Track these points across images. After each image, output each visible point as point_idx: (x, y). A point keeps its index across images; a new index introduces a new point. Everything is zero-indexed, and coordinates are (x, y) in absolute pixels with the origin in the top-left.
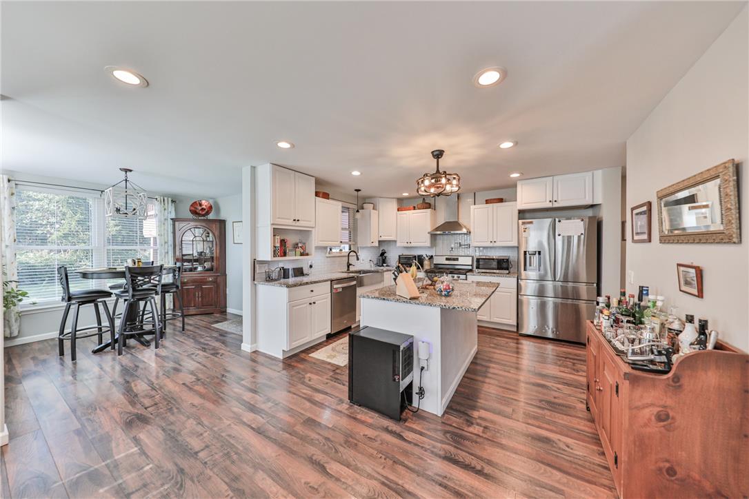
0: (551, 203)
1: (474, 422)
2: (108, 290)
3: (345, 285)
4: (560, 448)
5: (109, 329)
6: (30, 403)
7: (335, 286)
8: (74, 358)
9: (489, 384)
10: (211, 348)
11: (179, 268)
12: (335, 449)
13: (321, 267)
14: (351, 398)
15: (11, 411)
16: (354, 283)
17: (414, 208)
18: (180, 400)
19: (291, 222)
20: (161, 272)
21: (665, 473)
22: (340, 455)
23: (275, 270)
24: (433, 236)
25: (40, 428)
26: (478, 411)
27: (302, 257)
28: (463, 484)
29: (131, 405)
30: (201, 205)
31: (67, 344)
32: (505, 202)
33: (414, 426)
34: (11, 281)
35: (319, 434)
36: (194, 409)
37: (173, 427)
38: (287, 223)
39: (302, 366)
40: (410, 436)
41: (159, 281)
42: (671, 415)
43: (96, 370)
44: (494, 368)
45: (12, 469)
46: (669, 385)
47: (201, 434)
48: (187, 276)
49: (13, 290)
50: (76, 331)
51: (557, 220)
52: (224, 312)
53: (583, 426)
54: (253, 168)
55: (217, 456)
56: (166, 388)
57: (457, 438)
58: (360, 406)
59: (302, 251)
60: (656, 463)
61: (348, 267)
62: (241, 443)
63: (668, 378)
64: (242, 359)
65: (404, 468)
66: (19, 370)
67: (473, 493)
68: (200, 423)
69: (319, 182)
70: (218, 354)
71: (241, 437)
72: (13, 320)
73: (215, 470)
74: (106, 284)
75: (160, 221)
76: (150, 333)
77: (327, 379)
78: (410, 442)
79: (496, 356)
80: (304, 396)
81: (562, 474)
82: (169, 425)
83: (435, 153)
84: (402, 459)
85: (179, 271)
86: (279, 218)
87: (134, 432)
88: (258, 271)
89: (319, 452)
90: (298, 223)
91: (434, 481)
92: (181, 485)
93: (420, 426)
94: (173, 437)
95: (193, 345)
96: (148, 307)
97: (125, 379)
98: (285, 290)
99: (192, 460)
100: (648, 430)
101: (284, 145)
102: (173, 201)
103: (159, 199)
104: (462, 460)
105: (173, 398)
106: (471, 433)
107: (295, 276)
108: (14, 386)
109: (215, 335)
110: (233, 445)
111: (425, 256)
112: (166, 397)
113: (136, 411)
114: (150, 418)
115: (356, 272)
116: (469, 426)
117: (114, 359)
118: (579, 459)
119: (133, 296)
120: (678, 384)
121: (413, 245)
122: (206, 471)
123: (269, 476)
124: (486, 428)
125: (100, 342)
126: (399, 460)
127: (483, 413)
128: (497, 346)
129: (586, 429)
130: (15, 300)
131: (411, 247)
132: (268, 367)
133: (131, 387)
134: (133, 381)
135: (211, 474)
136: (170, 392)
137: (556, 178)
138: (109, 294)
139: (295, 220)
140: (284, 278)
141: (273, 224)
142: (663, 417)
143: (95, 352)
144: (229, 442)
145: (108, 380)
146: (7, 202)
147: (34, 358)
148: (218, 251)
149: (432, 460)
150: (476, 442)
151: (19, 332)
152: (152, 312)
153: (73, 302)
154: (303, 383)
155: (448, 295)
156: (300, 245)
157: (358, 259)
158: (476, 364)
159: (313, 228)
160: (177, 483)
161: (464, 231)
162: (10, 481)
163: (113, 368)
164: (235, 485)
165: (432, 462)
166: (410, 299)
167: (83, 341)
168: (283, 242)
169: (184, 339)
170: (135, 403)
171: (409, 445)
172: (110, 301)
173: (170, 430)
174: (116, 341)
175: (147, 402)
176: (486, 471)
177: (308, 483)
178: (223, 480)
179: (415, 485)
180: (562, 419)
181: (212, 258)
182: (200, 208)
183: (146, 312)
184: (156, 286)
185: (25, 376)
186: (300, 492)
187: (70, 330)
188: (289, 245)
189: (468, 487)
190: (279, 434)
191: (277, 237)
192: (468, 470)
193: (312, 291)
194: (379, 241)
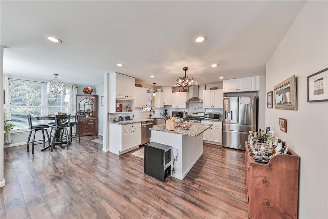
0: (237, 90)
1: (195, 183)
2: (48, 125)
3: (148, 124)
4: (229, 195)
5: (48, 141)
6: (14, 171)
7: (143, 125)
8: (33, 153)
9: (205, 167)
10: (90, 150)
11: (78, 116)
12: (135, 192)
13: (138, 116)
14: (145, 172)
15: (6, 173)
16: (152, 123)
17: (179, 91)
18: (74, 171)
19: (124, 97)
20: (69, 117)
21: (266, 205)
22: (137, 194)
23: (117, 118)
24: (187, 104)
25: (18, 181)
26: (198, 179)
27: (129, 112)
28: (186, 207)
29: (55, 172)
30: (88, 89)
31: (31, 147)
32: (219, 89)
33: (170, 184)
34: (9, 120)
35: (130, 186)
36: (80, 175)
37: (71, 182)
38: (122, 97)
39: (127, 158)
40: (167, 188)
41: (69, 121)
42: (268, 180)
43: (42, 158)
44: (208, 161)
45: (6, 196)
46: (267, 168)
47: (82, 185)
48: (82, 119)
49: (9, 124)
50: (34, 142)
51: (239, 97)
52: (97, 135)
53: (242, 186)
54: (108, 74)
55: (87, 194)
56: (69, 166)
57: (187, 189)
58: (149, 175)
59: (129, 109)
60: (262, 200)
61: (150, 116)
62: (97, 188)
63: (267, 165)
64: (103, 155)
65: (162, 200)
66: (11, 157)
67: (189, 211)
68: (82, 180)
69: (137, 80)
70: (92, 152)
71: (97, 186)
72: (9, 137)
73: (86, 199)
74: (47, 122)
75: (71, 96)
76: (65, 143)
77: (137, 164)
78: (167, 190)
79: (211, 156)
80: (125, 170)
81: (228, 205)
82: (69, 181)
83: (184, 69)
84: (162, 197)
85: (78, 117)
86: (119, 95)
87: (55, 183)
88: (110, 118)
89: (128, 193)
90: (127, 98)
91: (174, 206)
92: (71, 204)
93: (172, 184)
94: (70, 186)
95: (82, 148)
96: (64, 132)
97: (53, 162)
98: (121, 126)
99: (77, 195)
100: (259, 187)
101: (120, 65)
102: (76, 87)
103: (70, 86)
104: (187, 198)
105: (72, 170)
106: (193, 187)
107: (126, 120)
108: (8, 163)
109: (92, 144)
110: (94, 189)
111: (184, 112)
112: (69, 169)
113: (56, 175)
114: (62, 178)
115: (153, 119)
116: (193, 184)
117: (50, 154)
118: (237, 199)
119: (58, 127)
120: (271, 168)
121: (178, 107)
122: (82, 199)
123: (107, 202)
124: (200, 185)
125: (44, 146)
126: (161, 197)
127: (200, 180)
128: (212, 152)
129: (243, 187)
130: (10, 128)
131: (178, 108)
132: (112, 158)
133: (55, 165)
134: (56, 163)
135: (84, 200)
136: (71, 167)
137: (239, 79)
138: (48, 127)
139: (126, 96)
140: (121, 121)
141: (116, 98)
142: (265, 181)
143: (42, 150)
144: (93, 188)
145: (46, 162)
146: (7, 88)
147: (17, 153)
148: (95, 109)
149: (175, 198)
150: (195, 191)
151: (11, 142)
152: (66, 134)
153: (33, 129)
154: (126, 165)
155: (187, 129)
156: (128, 107)
157: (154, 113)
158: (202, 159)
159: (134, 99)
160: (70, 203)
161: (201, 101)
162: (5, 200)
163: (49, 157)
164: (92, 205)
165: (175, 199)
166: (171, 131)
167: (38, 146)
168: (121, 106)
169: (79, 146)
170: (56, 172)
171: (166, 192)
172: (49, 129)
173: (69, 183)
174: (51, 146)
175: (61, 171)
176: (196, 203)
177: (122, 205)
178: (88, 203)
179: (166, 207)
180: (233, 183)
181: (93, 111)
182: (88, 90)
183: (63, 134)
184: (67, 123)
185: (13, 160)
186: (118, 208)
187: (32, 141)
188: (124, 107)
189: (187, 209)
190: (113, 185)
191: (118, 103)
192: (189, 202)
193: (132, 127)
194: (164, 105)
